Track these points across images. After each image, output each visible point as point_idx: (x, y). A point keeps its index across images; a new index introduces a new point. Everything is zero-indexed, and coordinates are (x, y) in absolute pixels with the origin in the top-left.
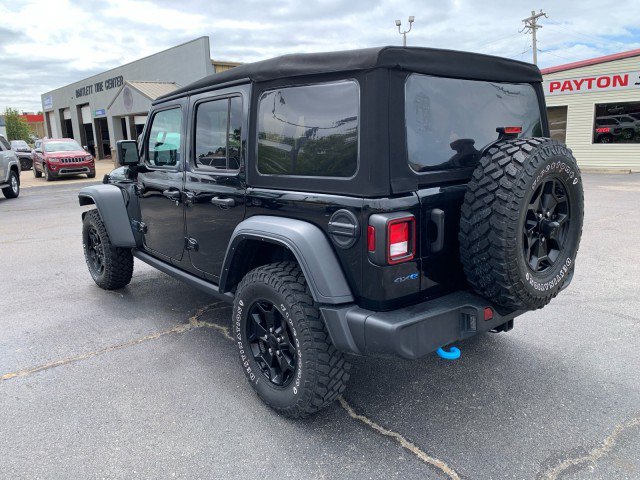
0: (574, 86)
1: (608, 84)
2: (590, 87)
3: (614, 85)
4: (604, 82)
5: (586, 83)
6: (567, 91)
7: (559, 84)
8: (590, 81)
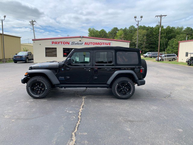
0: (58, 43)
1: (65, 44)
2: (61, 44)
3: (67, 44)
4: (64, 43)
5: (60, 43)
6: (56, 44)
7: (54, 42)
8: (61, 42)
